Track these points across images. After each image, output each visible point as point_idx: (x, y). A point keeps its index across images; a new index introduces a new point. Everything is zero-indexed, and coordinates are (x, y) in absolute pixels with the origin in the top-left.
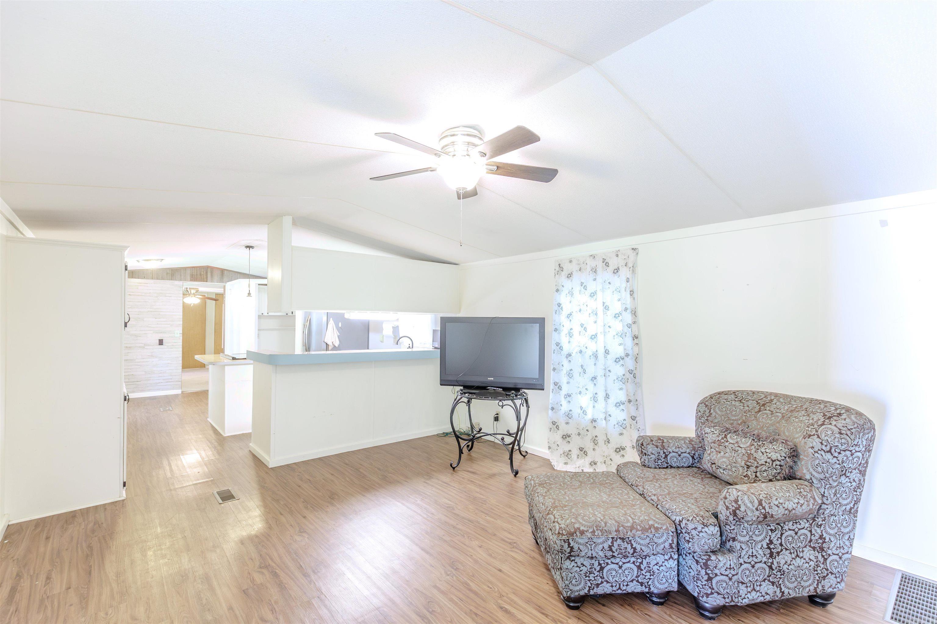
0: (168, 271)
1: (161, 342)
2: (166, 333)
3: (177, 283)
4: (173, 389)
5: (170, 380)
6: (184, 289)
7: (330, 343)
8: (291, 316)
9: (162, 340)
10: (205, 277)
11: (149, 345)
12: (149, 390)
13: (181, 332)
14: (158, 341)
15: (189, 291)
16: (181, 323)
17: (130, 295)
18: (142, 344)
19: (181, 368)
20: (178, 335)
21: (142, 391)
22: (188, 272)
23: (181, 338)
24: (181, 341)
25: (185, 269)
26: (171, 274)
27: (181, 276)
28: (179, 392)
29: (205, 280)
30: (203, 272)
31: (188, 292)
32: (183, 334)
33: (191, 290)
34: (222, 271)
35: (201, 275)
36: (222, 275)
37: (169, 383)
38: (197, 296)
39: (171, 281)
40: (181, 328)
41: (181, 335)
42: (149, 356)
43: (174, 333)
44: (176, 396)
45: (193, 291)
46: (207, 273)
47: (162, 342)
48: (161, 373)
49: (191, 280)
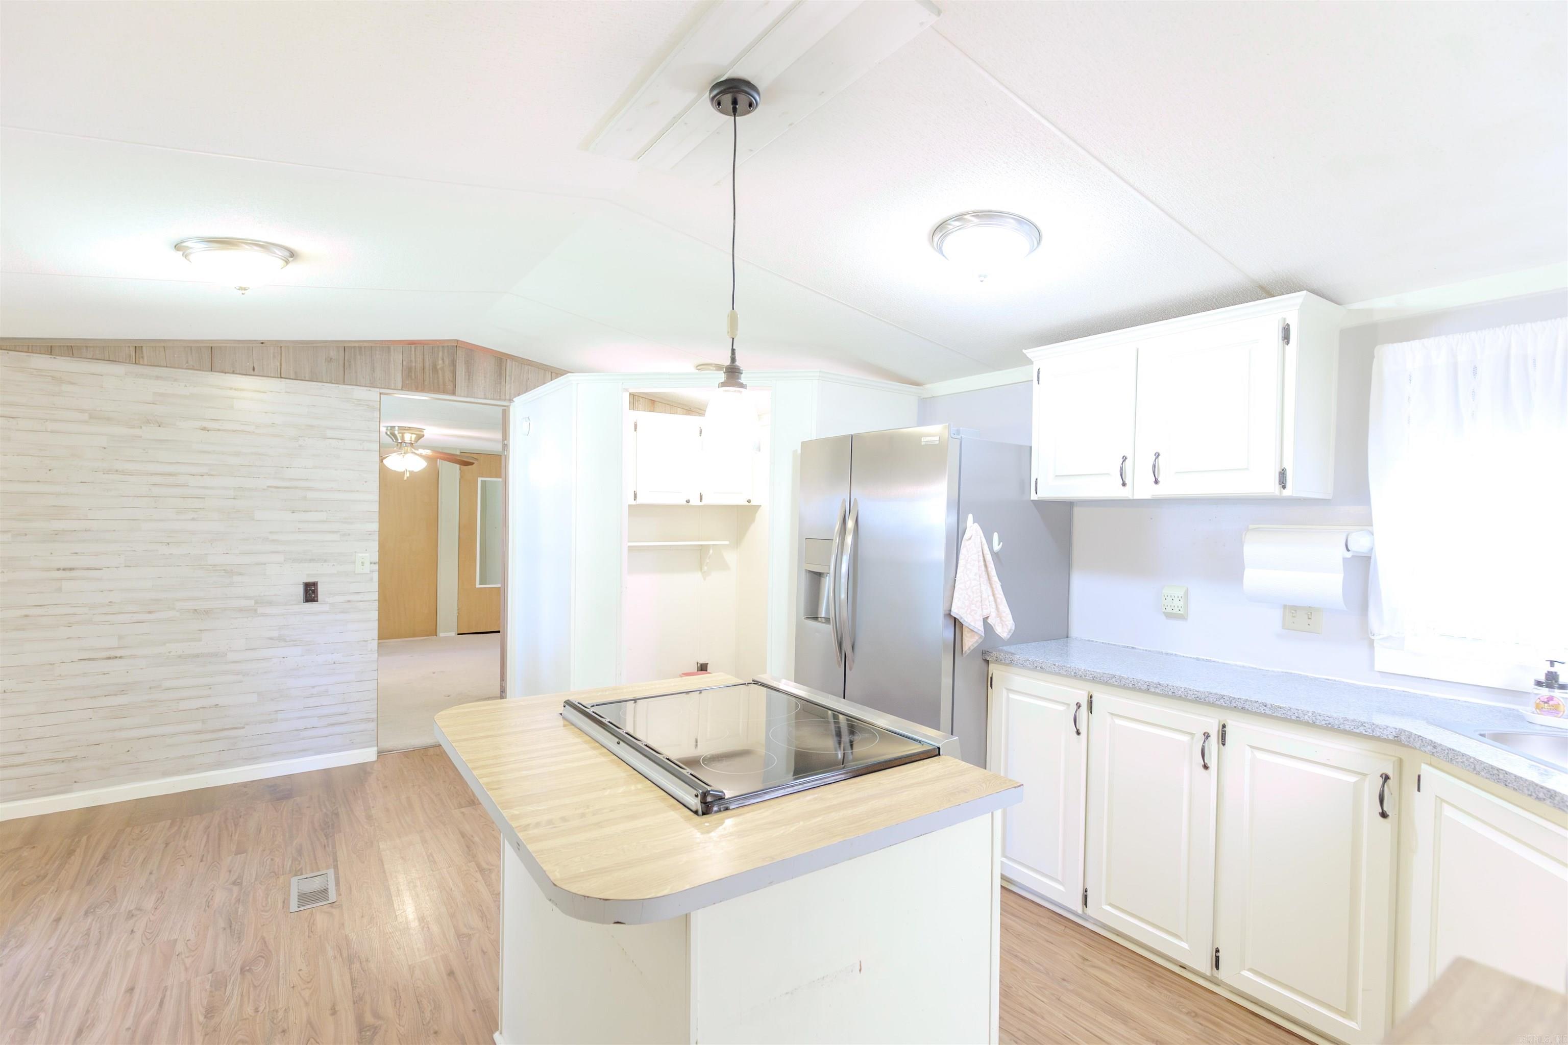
0: (333, 354)
1: (310, 592)
2: (325, 561)
3: (360, 393)
4: (351, 745)
5: (343, 719)
6: (383, 430)
7: (972, 620)
8: (699, 506)
9: (315, 584)
10: (448, 375)
11: (270, 603)
12: (274, 756)
13: (376, 559)
14: (301, 590)
15: (399, 436)
16: (375, 527)
17: (204, 429)
18: (247, 598)
19: (375, 634)
20: (367, 568)
21: (253, 759)
22: (397, 358)
23: (376, 576)
24: (375, 586)
25: (386, 346)
26: (341, 363)
27: (373, 369)
28: (368, 755)
29: (450, 387)
30: (443, 359)
31: (397, 439)
32: (383, 564)
33: (403, 434)
34: (501, 360)
35: (435, 369)
36: (500, 375)
37: (337, 729)
38: (421, 451)
39: (341, 386)
40: (375, 546)
41: (376, 567)
42: (271, 638)
43: (354, 562)
44: (361, 772)
45: (408, 437)
46: (453, 363)
47: (315, 592)
48: (312, 696)
49: (405, 387)
